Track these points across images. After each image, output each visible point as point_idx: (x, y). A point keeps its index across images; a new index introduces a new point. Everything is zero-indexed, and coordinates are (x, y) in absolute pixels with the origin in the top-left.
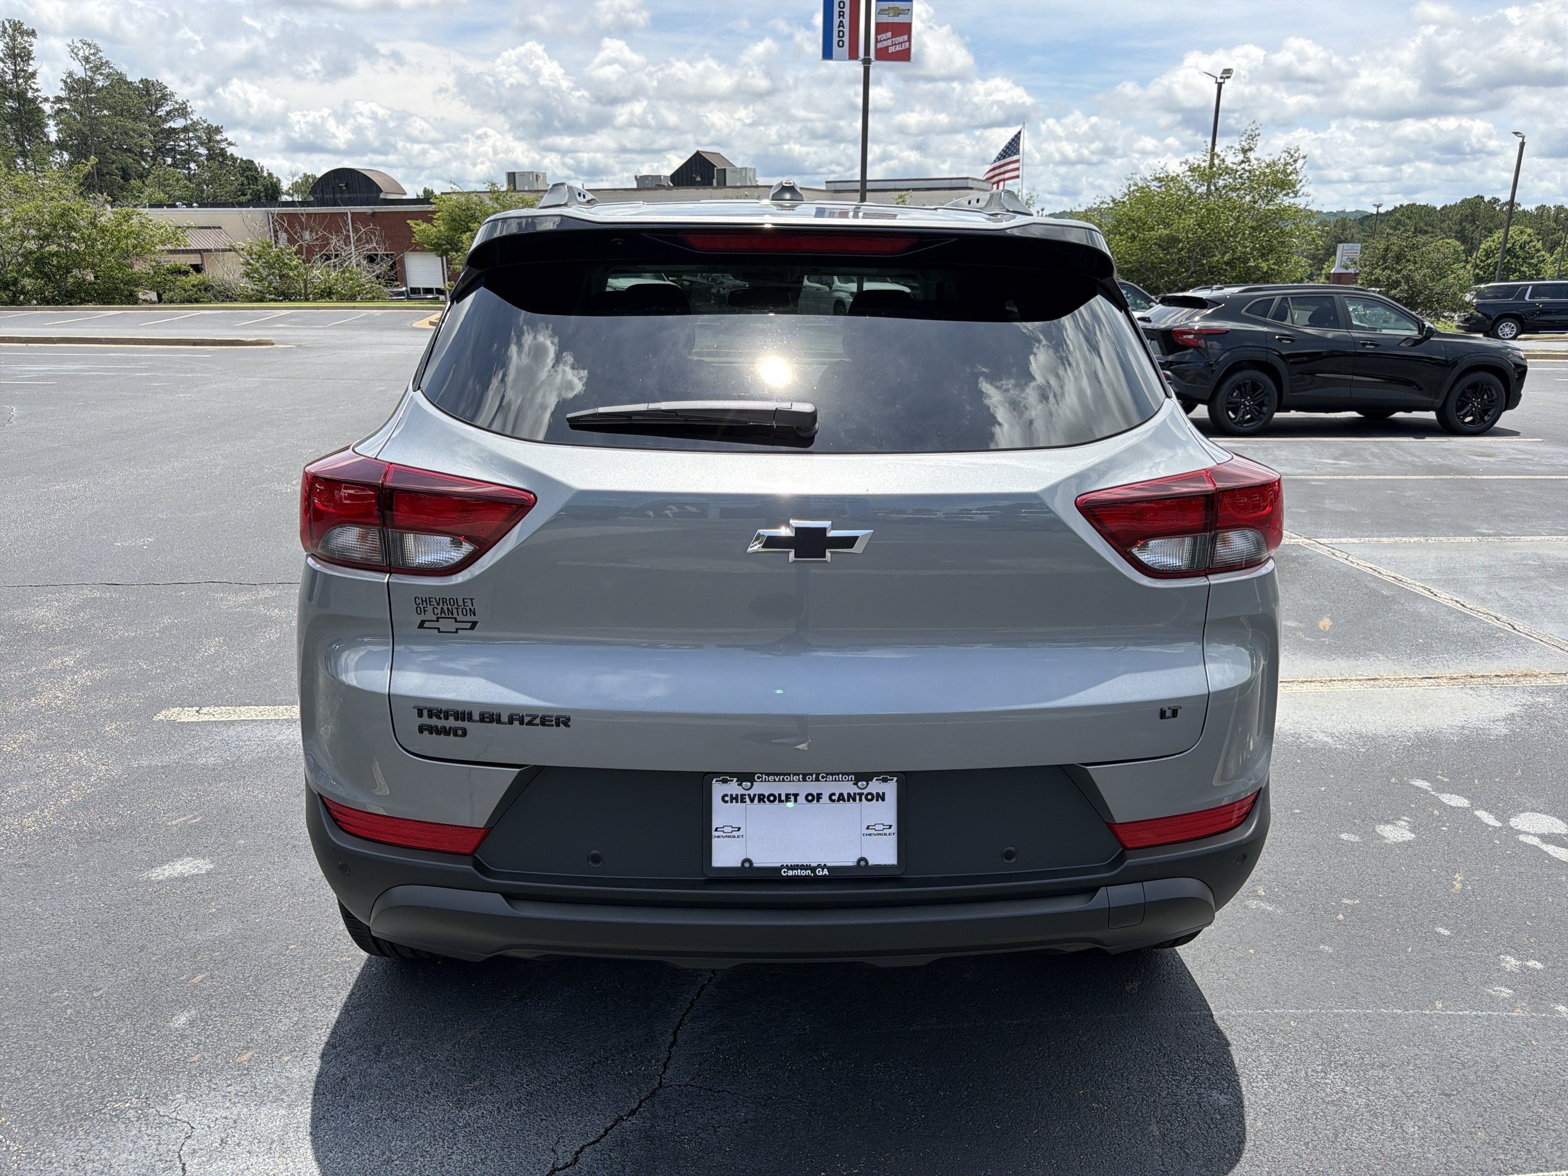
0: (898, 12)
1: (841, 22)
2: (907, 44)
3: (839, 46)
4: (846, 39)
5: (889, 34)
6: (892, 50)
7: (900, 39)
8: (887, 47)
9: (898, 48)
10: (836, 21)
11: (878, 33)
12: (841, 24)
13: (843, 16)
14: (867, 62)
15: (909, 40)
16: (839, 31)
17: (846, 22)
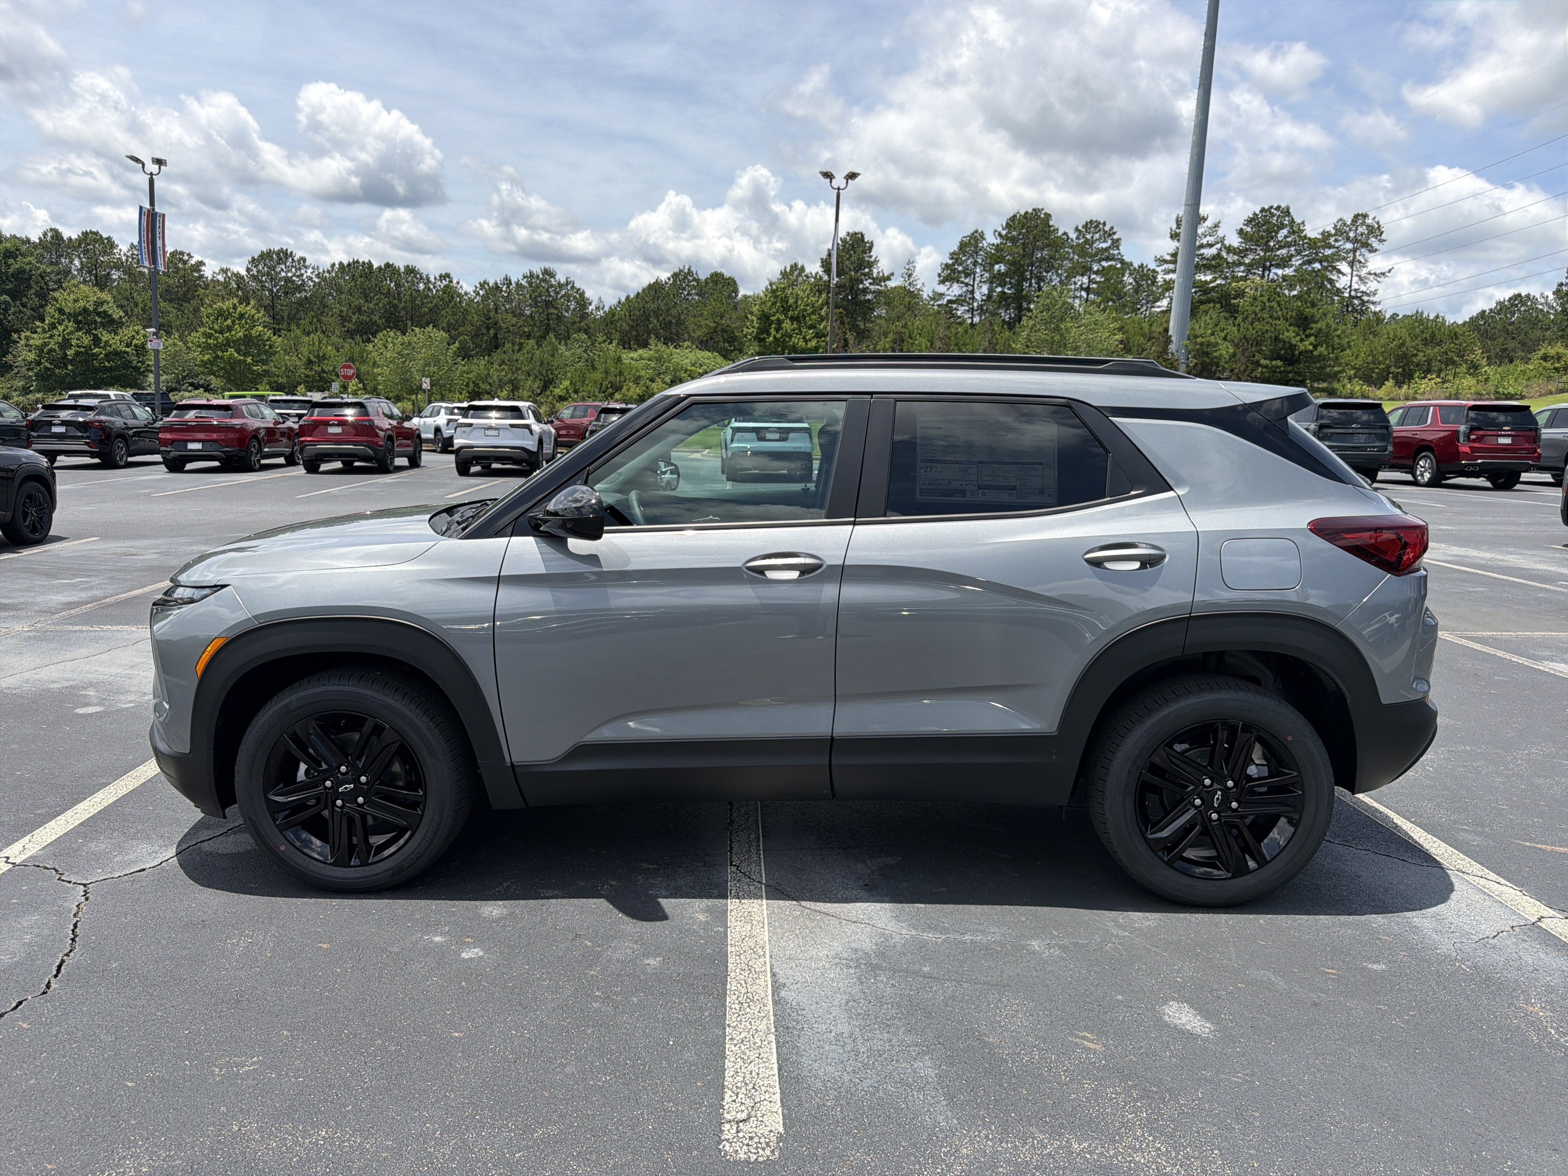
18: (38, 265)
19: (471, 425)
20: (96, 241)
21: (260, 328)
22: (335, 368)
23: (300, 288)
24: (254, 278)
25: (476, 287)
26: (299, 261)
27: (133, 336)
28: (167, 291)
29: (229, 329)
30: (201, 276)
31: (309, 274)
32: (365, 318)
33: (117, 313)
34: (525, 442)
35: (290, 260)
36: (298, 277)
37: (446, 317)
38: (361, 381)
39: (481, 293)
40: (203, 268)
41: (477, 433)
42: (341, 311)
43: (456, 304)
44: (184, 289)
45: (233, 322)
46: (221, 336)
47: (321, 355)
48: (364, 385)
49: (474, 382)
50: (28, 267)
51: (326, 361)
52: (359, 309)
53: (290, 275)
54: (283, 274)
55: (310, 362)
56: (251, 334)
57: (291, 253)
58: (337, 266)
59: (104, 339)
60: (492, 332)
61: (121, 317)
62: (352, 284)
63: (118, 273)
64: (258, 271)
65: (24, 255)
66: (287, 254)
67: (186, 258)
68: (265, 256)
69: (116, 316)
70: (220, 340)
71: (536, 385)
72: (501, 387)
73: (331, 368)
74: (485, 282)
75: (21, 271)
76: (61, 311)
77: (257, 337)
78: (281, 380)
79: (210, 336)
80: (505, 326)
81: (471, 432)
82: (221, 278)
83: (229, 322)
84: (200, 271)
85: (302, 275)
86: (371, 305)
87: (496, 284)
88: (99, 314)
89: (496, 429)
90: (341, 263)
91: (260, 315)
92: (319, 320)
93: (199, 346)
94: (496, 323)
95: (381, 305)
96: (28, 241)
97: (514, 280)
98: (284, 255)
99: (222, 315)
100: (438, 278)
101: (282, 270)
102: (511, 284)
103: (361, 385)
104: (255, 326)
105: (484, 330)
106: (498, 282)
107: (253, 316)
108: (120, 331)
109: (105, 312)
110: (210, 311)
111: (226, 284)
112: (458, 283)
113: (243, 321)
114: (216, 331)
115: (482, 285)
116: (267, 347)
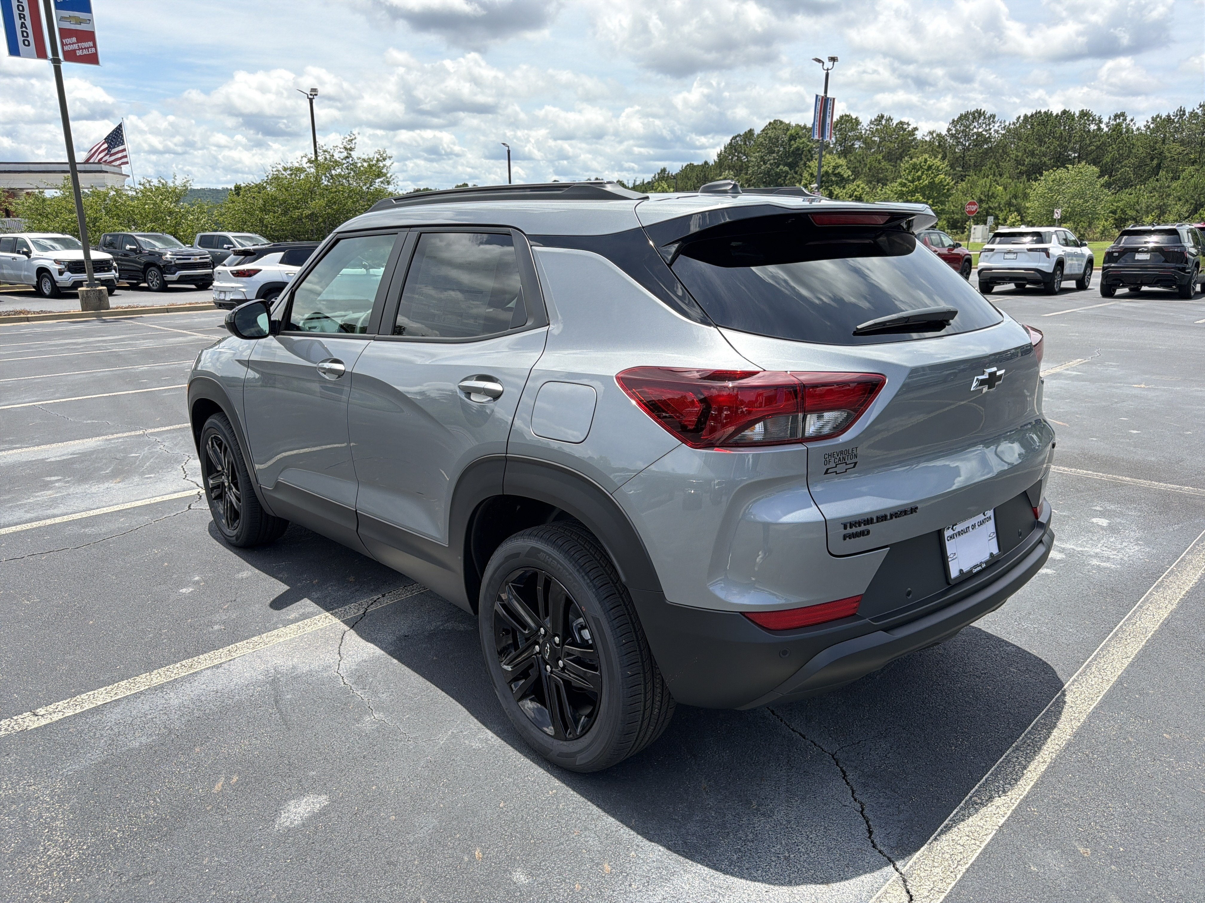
0: (80, 22)
1: (23, 23)
2: (93, 50)
3: (24, 44)
4: (31, 38)
5: (74, 40)
6: (79, 53)
7: (86, 45)
8: (74, 51)
9: (85, 52)
10: (18, 22)
11: (62, 37)
12: (23, 25)
13: (24, 18)
14: (56, 62)
15: (95, 46)
16: (22, 32)
17: (28, 23)
18: (808, 143)
19: (992, 250)
20: (847, 121)
21: (942, 176)
22: (999, 204)
23: (987, 140)
24: (952, 136)
25: (1148, 122)
26: (989, 118)
27: (855, 189)
28: (888, 153)
29: (919, 178)
30: (915, 139)
31: (996, 128)
32: (1035, 160)
33: (847, 173)
34: (1040, 264)
35: (982, 118)
36: (986, 131)
37: (1111, 153)
38: (1020, 214)
39: (1152, 126)
40: (916, 132)
41: (997, 257)
42: (1017, 156)
43: (1123, 140)
44: (901, 150)
45: (923, 173)
46: (912, 185)
47: (990, 194)
48: (1022, 217)
49: (1122, 210)
50: (802, 146)
51: (993, 199)
52: (1032, 154)
53: (980, 130)
54: (975, 130)
55: (981, 201)
56: (934, 181)
57: (984, 112)
58: (1022, 118)
59: (836, 193)
60: (1155, 162)
61: (849, 176)
62: (1031, 132)
63: (859, 143)
64: (956, 130)
65: (800, 138)
66: (980, 113)
67: (905, 126)
68: (963, 118)
69: (845, 176)
70: (910, 188)
71: (1185, 209)
72: (1147, 213)
73: (997, 205)
74: (1158, 116)
75: (798, 149)
76: (812, 175)
77: (939, 183)
78: (956, 216)
79: (904, 185)
80: (1169, 155)
81: (992, 256)
82: (927, 139)
83: (919, 173)
84: (914, 135)
85: (990, 129)
86: (1043, 149)
87: (1169, 116)
88: (835, 175)
89: (1014, 253)
90: (1026, 116)
91: (944, 166)
92: (998, 166)
93: (896, 194)
94: (1161, 154)
95: (1052, 147)
96: (805, 127)
97: (1188, 110)
98: (978, 114)
99: (914, 168)
100: (1112, 117)
101: (975, 127)
102: (1184, 114)
103: (1019, 218)
104: (938, 175)
105: (1148, 161)
106: (1171, 114)
107: (938, 167)
108: (847, 186)
109: (839, 173)
110: (907, 166)
111: (931, 143)
112: (1132, 120)
113: (930, 172)
114: (910, 181)
115: (1154, 120)
116: (945, 191)
